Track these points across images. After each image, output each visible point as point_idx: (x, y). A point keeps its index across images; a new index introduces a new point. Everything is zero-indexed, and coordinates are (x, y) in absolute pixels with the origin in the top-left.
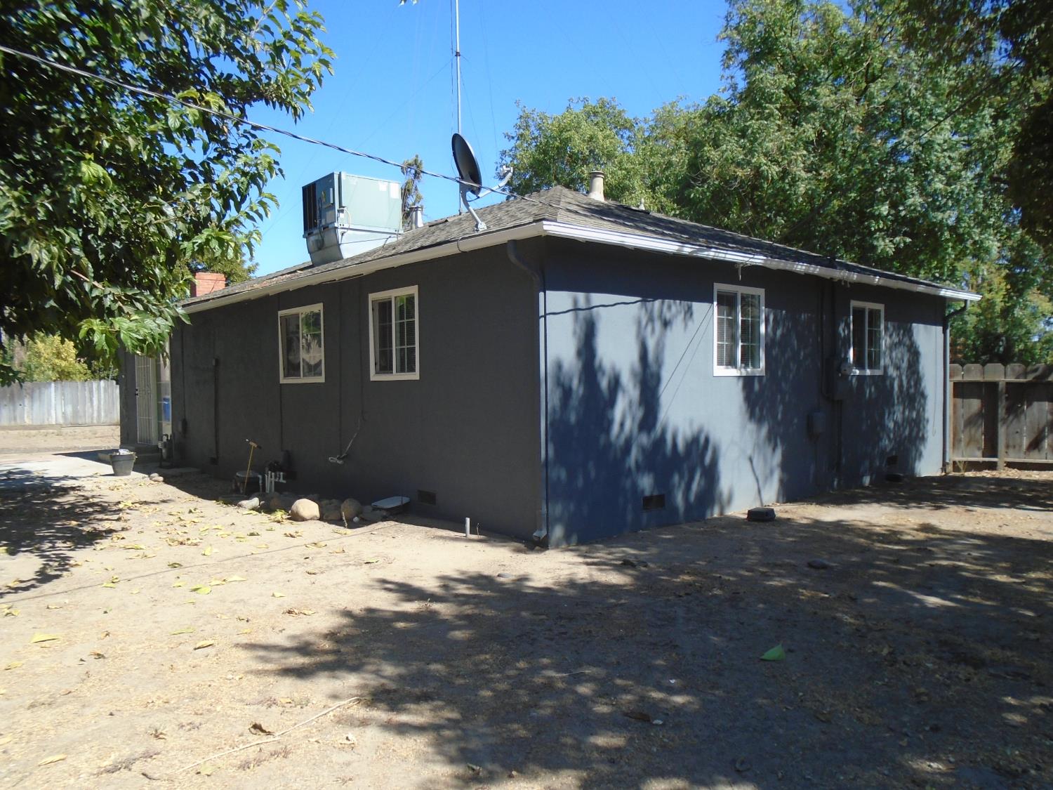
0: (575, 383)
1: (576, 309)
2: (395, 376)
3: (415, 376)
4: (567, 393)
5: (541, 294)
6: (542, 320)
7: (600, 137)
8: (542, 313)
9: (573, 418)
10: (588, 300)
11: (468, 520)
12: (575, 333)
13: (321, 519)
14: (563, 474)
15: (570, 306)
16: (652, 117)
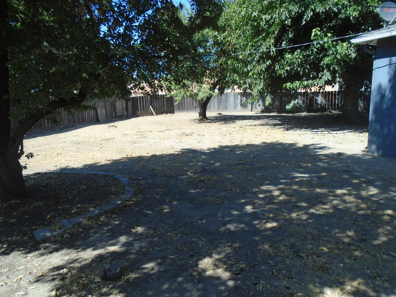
4: (383, 96)
8: (374, 68)
9: (385, 106)
12: (389, 73)
15: (388, 63)
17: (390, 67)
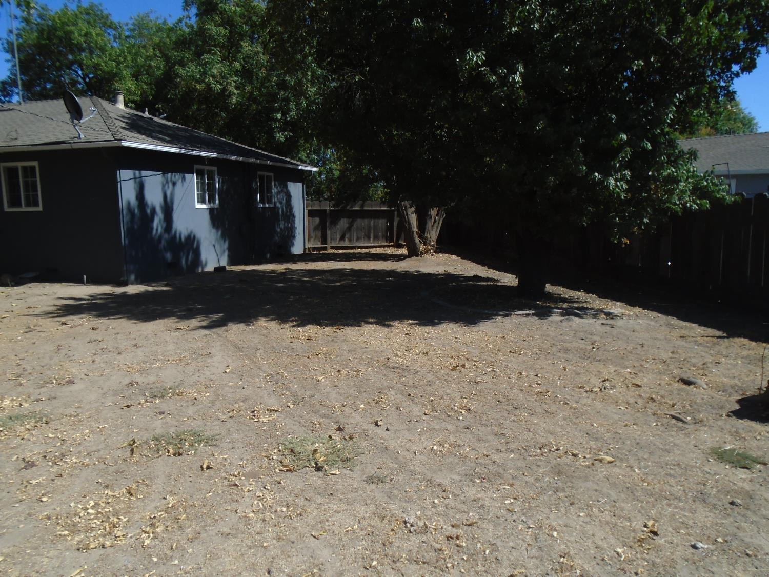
0: (136, 211)
1: (135, 178)
2: (24, 209)
3: (40, 209)
4: (132, 215)
5: (118, 171)
6: (119, 183)
7: (94, 35)
8: (119, 180)
9: (136, 227)
10: (140, 174)
11: (85, 276)
12: (135, 188)
14: (133, 253)
15: (132, 177)
16: (131, 22)
17: (135, 182)
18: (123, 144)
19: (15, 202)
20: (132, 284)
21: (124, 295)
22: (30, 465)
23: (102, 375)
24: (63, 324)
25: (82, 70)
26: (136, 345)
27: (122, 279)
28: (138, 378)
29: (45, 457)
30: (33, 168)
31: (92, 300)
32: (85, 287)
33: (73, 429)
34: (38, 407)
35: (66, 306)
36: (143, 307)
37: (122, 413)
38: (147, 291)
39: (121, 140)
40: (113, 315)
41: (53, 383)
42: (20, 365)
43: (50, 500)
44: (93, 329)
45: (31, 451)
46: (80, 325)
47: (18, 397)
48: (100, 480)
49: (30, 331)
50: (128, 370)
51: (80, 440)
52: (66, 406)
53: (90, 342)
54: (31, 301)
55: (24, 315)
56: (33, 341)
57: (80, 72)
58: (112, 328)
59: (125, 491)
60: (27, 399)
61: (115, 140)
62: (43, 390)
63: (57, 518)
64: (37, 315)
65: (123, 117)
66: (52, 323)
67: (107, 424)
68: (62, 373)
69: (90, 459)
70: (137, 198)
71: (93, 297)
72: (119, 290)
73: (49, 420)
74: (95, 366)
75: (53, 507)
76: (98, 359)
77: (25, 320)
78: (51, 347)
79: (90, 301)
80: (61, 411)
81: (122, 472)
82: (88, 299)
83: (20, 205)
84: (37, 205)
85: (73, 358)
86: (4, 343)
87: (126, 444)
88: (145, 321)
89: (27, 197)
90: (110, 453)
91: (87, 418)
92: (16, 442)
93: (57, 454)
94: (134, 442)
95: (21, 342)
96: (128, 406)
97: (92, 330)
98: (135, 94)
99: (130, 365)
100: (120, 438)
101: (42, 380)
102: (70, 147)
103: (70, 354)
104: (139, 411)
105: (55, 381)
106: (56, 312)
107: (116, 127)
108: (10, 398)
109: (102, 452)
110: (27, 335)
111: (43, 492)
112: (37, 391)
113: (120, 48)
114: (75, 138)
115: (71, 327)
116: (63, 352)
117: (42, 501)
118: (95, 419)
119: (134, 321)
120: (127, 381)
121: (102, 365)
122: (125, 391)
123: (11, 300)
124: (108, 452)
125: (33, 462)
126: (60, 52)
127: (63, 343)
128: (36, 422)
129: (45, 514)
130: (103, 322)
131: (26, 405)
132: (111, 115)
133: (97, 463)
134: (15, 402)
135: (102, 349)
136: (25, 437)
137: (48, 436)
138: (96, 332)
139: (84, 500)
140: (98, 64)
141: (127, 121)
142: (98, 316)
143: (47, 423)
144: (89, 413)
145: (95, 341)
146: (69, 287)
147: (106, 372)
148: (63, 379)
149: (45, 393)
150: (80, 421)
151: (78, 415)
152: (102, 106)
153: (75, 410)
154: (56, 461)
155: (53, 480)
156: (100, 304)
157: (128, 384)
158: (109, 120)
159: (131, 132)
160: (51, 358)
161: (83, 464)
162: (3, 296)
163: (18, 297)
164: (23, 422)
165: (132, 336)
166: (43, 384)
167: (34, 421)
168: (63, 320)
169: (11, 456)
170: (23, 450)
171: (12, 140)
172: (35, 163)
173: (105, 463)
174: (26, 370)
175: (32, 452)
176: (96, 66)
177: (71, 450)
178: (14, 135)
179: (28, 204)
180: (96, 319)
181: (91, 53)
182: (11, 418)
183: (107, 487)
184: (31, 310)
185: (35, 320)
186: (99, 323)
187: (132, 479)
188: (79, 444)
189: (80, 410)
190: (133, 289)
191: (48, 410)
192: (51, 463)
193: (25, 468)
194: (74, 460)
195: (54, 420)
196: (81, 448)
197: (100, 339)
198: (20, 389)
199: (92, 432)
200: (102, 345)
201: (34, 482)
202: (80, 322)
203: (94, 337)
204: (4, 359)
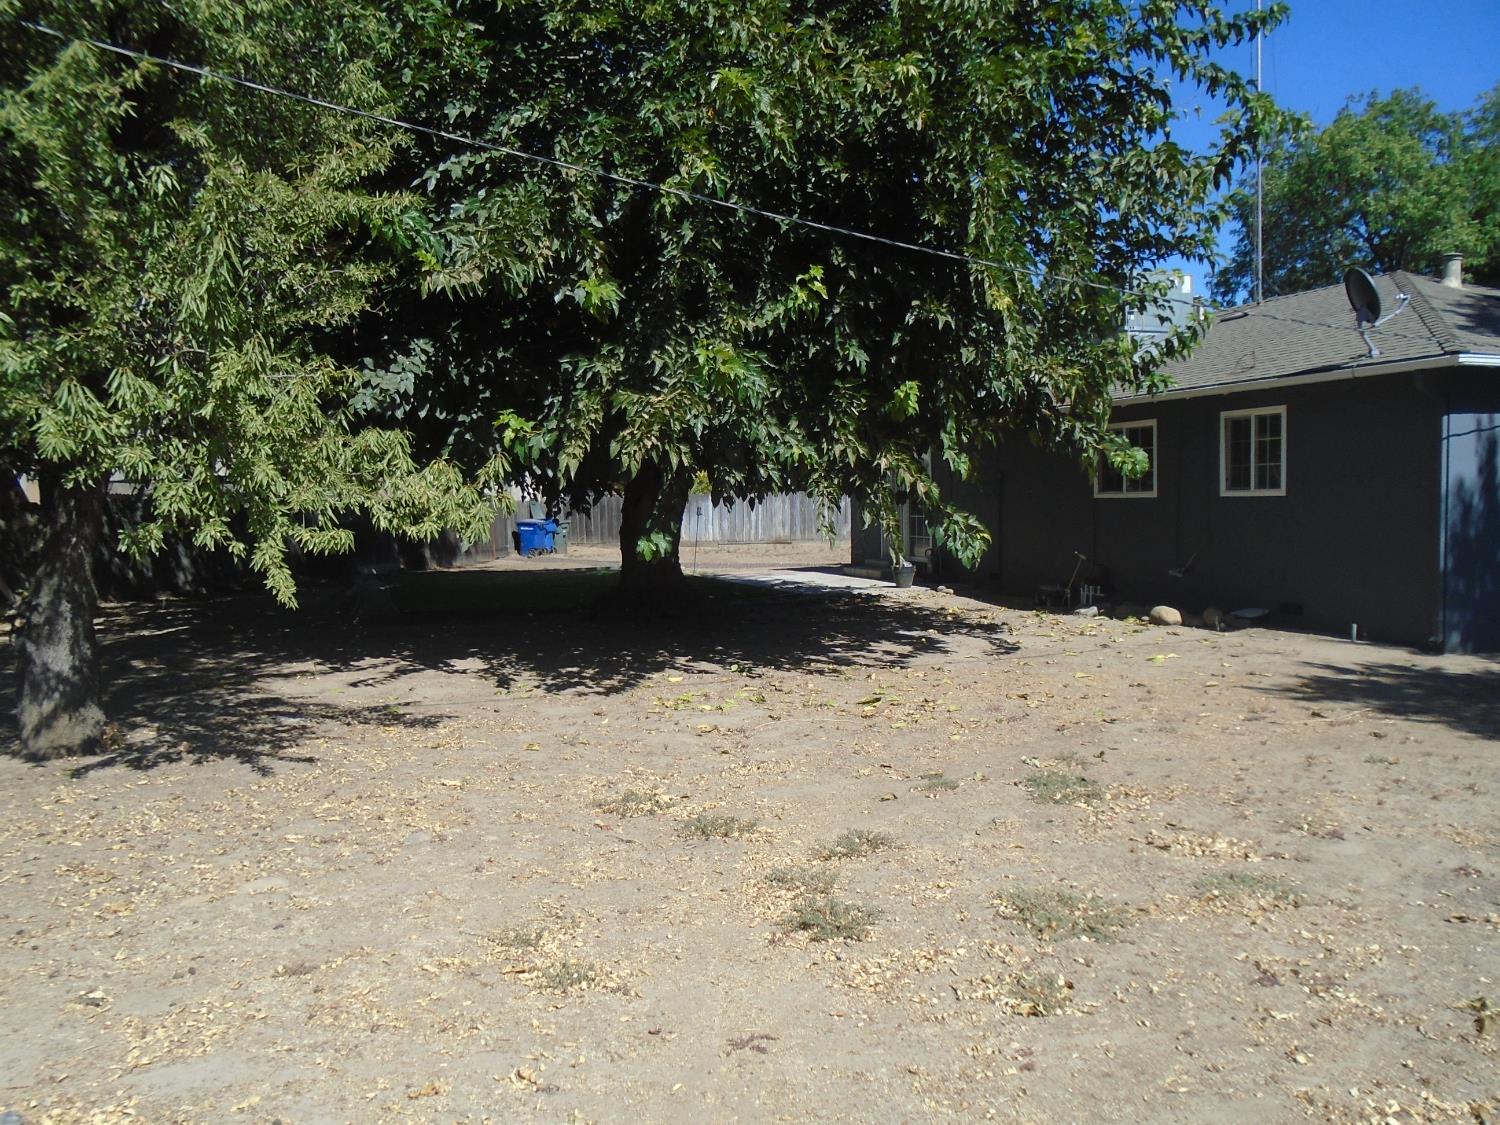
0: (1476, 499)
1: (1479, 430)
2: (1254, 492)
3: (1282, 492)
4: (1467, 508)
5: (1445, 418)
6: (1445, 442)
7: (1397, 152)
8: (1445, 435)
9: (1472, 532)
10: (1491, 420)
11: (1355, 626)
12: (1477, 452)
13: (1183, 624)
14: (1461, 586)
15: (1473, 427)
16: (1477, 106)
17: (1479, 437)
18: (1461, 360)
19: (1239, 479)
20: (1453, 652)
21: (1436, 674)
22: (1269, 979)
23: (1399, 836)
24: (1315, 715)
25: (1367, 225)
26: (1471, 788)
27: (1432, 639)
28: (1477, 860)
29: (1296, 973)
30: (1277, 418)
31: (1369, 675)
32: (1353, 646)
33: (1347, 934)
34: (1278, 870)
35: (1319, 680)
36: (1483, 706)
37: (1450, 931)
38: (1490, 673)
39: (1459, 352)
40: (1417, 713)
41: (1301, 828)
42: (1241, 780)
43: (1309, 1065)
44: (1376, 735)
45: (1270, 953)
46: (1347, 723)
47: (1240, 840)
48: (1410, 1063)
49: (1256, 719)
50: (1458, 840)
51: (1362, 960)
52: (1331, 881)
53: (1371, 761)
54: (1256, 661)
55: (1243, 687)
56: (1260, 739)
57: (1363, 229)
58: (1416, 741)
59: (1466, 1109)
60: (1256, 847)
61: (1446, 353)
62: (1285, 837)
63: (1326, 1107)
64: (1265, 690)
65: (1460, 305)
66: (1294, 710)
67: (1419, 945)
68: (1319, 812)
69: (1385, 1008)
70: (1481, 471)
71: (1372, 669)
72: (1426, 662)
73: (1299, 900)
74: (1383, 814)
75: (1316, 1080)
76: (1390, 800)
77: (1246, 694)
78: (1294, 757)
79: (1364, 678)
80: (1322, 888)
81: (1458, 1064)
82: (1362, 673)
83: (1247, 486)
84: (1276, 485)
85: (1341, 788)
86: (1213, 733)
87: (1463, 1003)
88: (1490, 738)
89: (1261, 471)
90: (1428, 1011)
91: (1375, 919)
92: (1240, 926)
93: (1318, 975)
94: (1484, 1006)
95: (1242, 737)
96: (1462, 919)
97: (1373, 738)
98: (1476, 254)
99: (1460, 830)
100: (1447, 985)
101: (1281, 817)
102: (1350, 376)
103: (1333, 778)
104: (1489, 938)
105: (1306, 826)
106: (1300, 689)
107: (1446, 326)
108: (1227, 839)
109: (1409, 1003)
110: (1252, 726)
111: (1296, 1042)
112: (1276, 838)
113: (1451, 165)
114: (1360, 356)
115: (1331, 724)
116: (1319, 771)
117: (1295, 1061)
118: (1391, 926)
119: (1464, 734)
120: (1453, 862)
121: (1400, 815)
122: (1451, 884)
123: (1219, 655)
124: (1423, 1007)
125: (1273, 975)
126: (1327, 199)
127: (1316, 753)
128: (1275, 898)
129: (1303, 1089)
130: (1393, 724)
131: (1255, 859)
132: (1436, 303)
133: (1401, 1022)
134: (1235, 848)
135: (1397, 781)
136: (1258, 922)
137: (1300, 933)
138: (1381, 742)
139: (1377, 1092)
140: (1400, 208)
141: (1468, 311)
142: (1384, 710)
143: (1296, 905)
144: (1377, 909)
145: (1381, 761)
146: (1322, 644)
147: (1408, 831)
148: (1321, 826)
149: (1289, 843)
150: (1359, 921)
151: (1354, 908)
152: (1415, 287)
153: (1348, 895)
154: (1319, 988)
155: (1314, 1026)
156: (1386, 685)
157: (1455, 870)
158: (1432, 314)
159: (1479, 333)
160: (1296, 779)
161: (1371, 1014)
162: (1207, 646)
163: (1233, 652)
164: (1254, 892)
165: (1461, 766)
166: (1283, 825)
167: (1273, 895)
168: (1315, 706)
169: (1235, 949)
170: (1256, 945)
171: (1245, 370)
172: (1281, 410)
173: (1418, 1029)
174: (1253, 793)
175: (1274, 957)
176: (1395, 212)
177: (1347, 975)
178: (1248, 361)
179: (1261, 485)
180: (1380, 716)
181: (1388, 188)
182: (1231, 877)
183: (1425, 1082)
184: (1255, 679)
185: (1263, 699)
186: (1387, 725)
187: (1483, 1087)
188: (1361, 969)
189: (1358, 899)
190: (1456, 664)
191: (1296, 880)
192: (1307, 990)
193: (1260, 981)
194: (1354, 1000)
195: (1309, 905)
196: (1364, 979)
197: (1391, 759)
198: (1243, 825)
199: (1386, 952)
200: (1395, 772)
201: (1279, 1017)
202: (1348, 717)
203: (1378, 753)
204: (1214, 763)
